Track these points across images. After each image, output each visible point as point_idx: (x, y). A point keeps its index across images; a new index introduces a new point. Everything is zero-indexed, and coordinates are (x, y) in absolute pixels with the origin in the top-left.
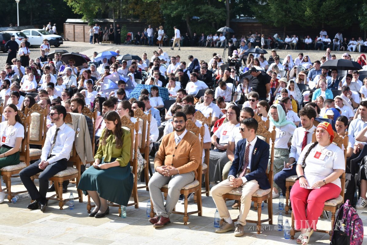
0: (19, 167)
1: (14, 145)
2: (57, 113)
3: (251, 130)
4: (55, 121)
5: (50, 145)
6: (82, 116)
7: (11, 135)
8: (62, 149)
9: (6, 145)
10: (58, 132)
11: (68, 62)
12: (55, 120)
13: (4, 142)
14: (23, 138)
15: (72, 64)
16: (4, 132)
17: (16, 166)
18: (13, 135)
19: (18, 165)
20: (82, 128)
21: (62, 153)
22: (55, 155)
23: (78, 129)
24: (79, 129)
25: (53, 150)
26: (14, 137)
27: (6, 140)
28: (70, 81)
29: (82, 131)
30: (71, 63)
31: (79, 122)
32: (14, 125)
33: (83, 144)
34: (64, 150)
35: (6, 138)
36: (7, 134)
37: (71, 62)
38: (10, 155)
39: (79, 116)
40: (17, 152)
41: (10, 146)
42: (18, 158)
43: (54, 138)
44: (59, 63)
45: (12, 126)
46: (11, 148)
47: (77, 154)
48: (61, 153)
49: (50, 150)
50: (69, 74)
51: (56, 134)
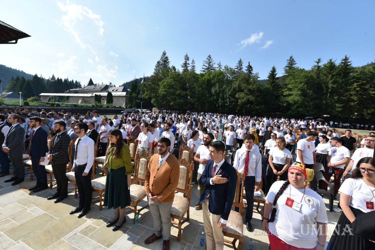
2: (79, 128)
3: (220, 152)
12: (77, 133)
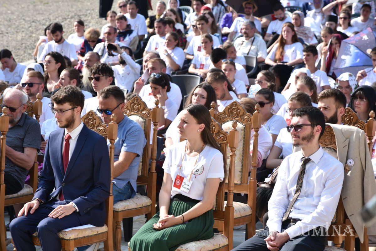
0: (214, 245)
1: (202, 195)
2: (309, 123)
4: (305, 142)
5: (286, 196)
6: (358, 132)
7: (196, 174)
8: (316, 206)
9: (184, 194)
10: (307, 166)
11: (242, 6)
12: (304, 139)
13: (179, 187)
14: (222, 179)
15: (251, 11)
16: (180, 166)
17: (206, 241)
18: (199, 172)
19: (211, 240)
20: (358, 160)
21: (318, 213)
22: (300, 220)
23: (348, 162)
24: (351, 162)
25: (295, 208)
26: (202, 178)
27: (183, 184)
28: (253, 47)
29: (359, 165)
30: (250, 8)
31: (351, 145)
32: (200, 151)
33: (360, 195)
34: (320, 208)
35: (185, 180)
36: (187, 172)
37: (248, 6)
38: (195, 218)
39: (352, 132)
40: (208, 211)
41: (193, 196)
42: (212, 223)
43: (299, 179)
44: (219, 8)
45: (196, 153)
46: (196, 202)
47: (346, 217)
48: (314, 214)
49: (287, 208)
50: (249, 33)
51: (303, 172)
